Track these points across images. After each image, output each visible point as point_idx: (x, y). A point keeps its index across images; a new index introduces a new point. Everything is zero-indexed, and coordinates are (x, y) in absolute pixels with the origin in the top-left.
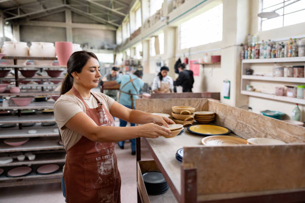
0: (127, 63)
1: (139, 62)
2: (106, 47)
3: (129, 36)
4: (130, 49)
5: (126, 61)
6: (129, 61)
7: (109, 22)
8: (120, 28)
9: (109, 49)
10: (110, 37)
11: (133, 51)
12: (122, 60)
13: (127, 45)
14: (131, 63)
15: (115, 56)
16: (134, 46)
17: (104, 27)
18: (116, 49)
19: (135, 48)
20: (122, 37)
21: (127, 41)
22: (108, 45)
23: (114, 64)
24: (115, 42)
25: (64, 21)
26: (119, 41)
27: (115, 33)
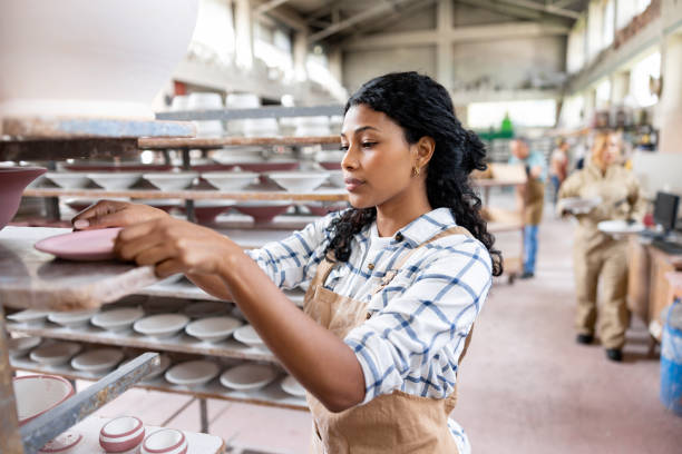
0: (602, 121)
1: (645, 115)
2: (537, 82)
3: (609, 39)
4: (612, 81)
5: (597, 115)
6: (606, 115)
7: (551, 9)
8: (581, 23)
9: (544, 88)
10: (550, 53)
11: (619, 83)
12: (582, 115)
13: (600, 69)
14: (613, 121)
15: (560, 106)
16: (625, 67)
17: (532, 29)
18: (564, 85)
19: (627, 74)
20: (586, 49)
21: (602, 56)
22: (543, 77)
23: (555, 127)
24: (562, 65)
25: (434, 26)
26: (576, 61)
27: (563, 41)
